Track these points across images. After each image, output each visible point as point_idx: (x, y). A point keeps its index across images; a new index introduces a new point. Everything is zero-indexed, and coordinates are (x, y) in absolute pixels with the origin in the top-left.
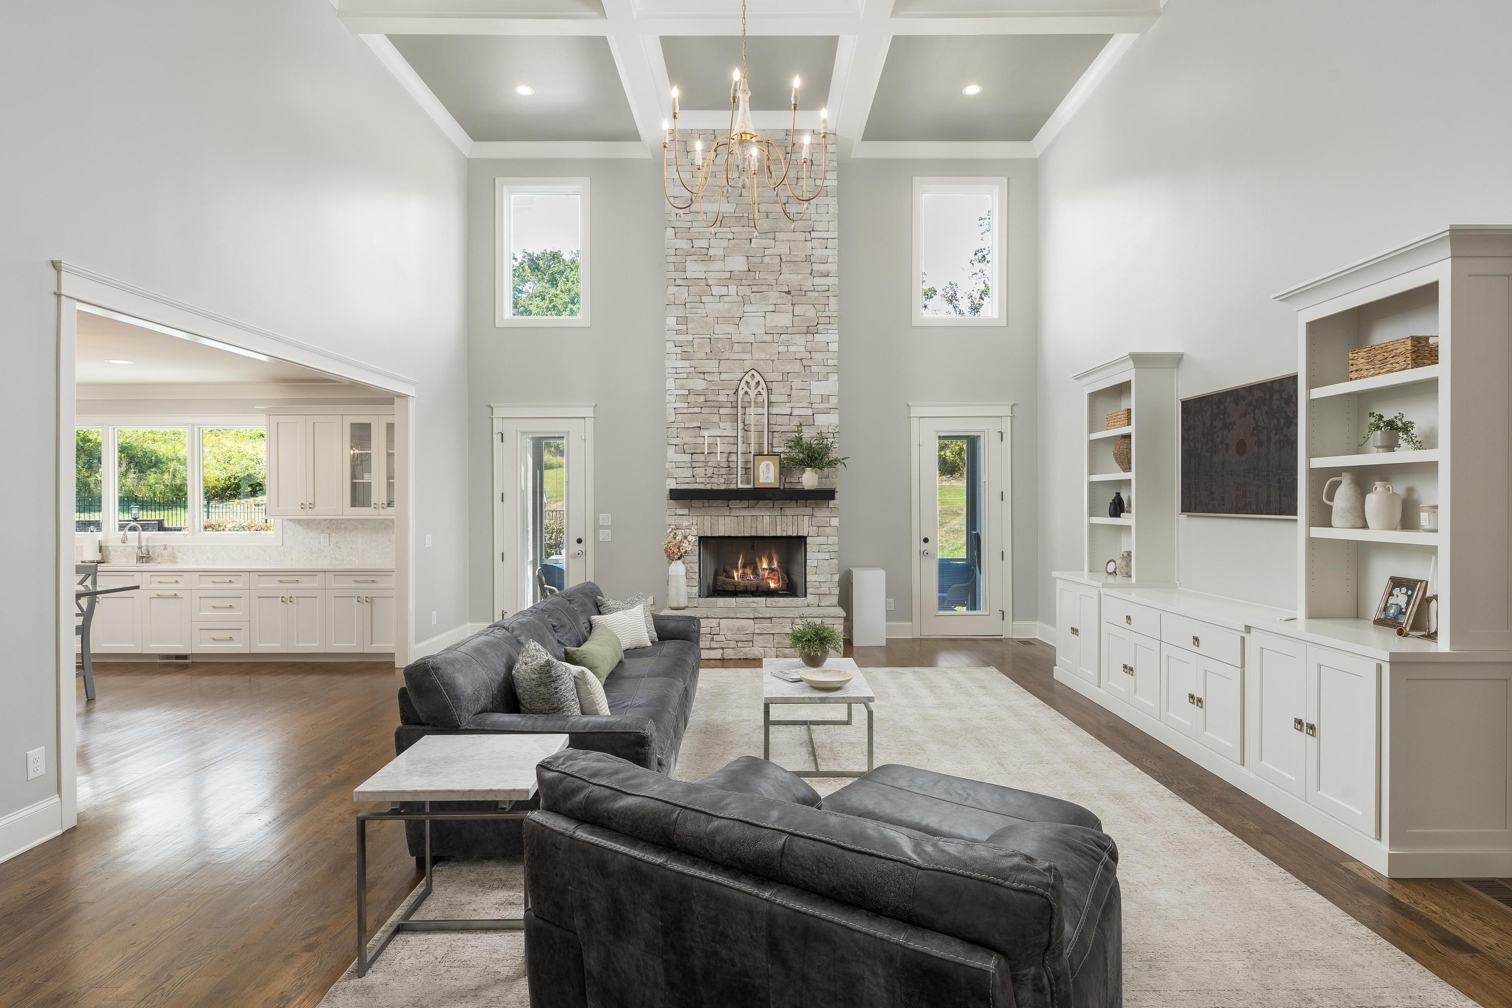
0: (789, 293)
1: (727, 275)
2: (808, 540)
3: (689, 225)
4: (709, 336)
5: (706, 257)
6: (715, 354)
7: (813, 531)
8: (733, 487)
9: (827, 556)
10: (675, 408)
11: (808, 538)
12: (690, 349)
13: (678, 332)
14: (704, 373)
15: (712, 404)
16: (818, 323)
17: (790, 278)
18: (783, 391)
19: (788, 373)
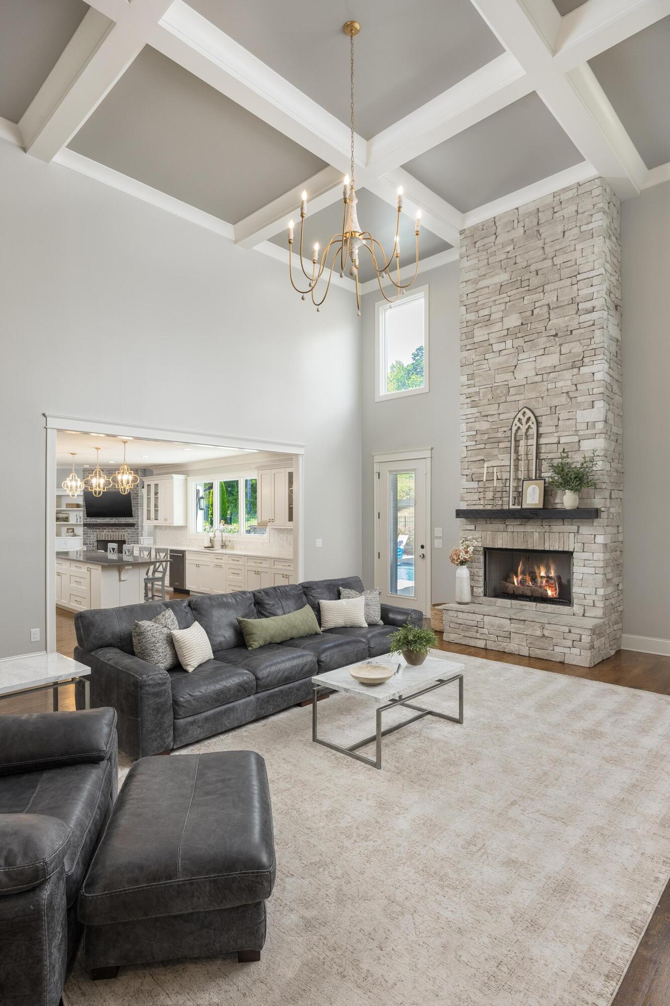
0: (556, 335)
1: (505, 332)
2: (575, 555)
3: (475, 300)
4: (491, 386)
5: (488, 321)
6: (495, 400)
7: (578, 547)
8: (506, 507)
9: (592, 571)
10: (466, 447)
11: (574, 553)
12: (476, 398)
13: (469, 386)
14: (487, 416)
15: (493, 440)
16: (584, 357)
17: (558, 322)
18: (551, 423)
19: (556, 407)
